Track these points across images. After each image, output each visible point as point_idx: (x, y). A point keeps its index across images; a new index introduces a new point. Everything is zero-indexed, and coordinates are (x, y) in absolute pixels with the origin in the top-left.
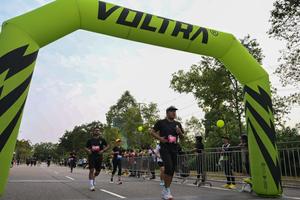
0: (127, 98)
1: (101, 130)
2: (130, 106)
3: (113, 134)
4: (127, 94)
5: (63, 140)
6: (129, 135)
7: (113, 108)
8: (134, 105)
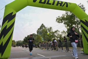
0: (43, 26)
1: (36, 36)
2: (44, 28)
3: (39, 37)
4: (43, 24)
5: (24, 39)
6: (44, 37)
7: (39, 29)
8: (45, 28)
